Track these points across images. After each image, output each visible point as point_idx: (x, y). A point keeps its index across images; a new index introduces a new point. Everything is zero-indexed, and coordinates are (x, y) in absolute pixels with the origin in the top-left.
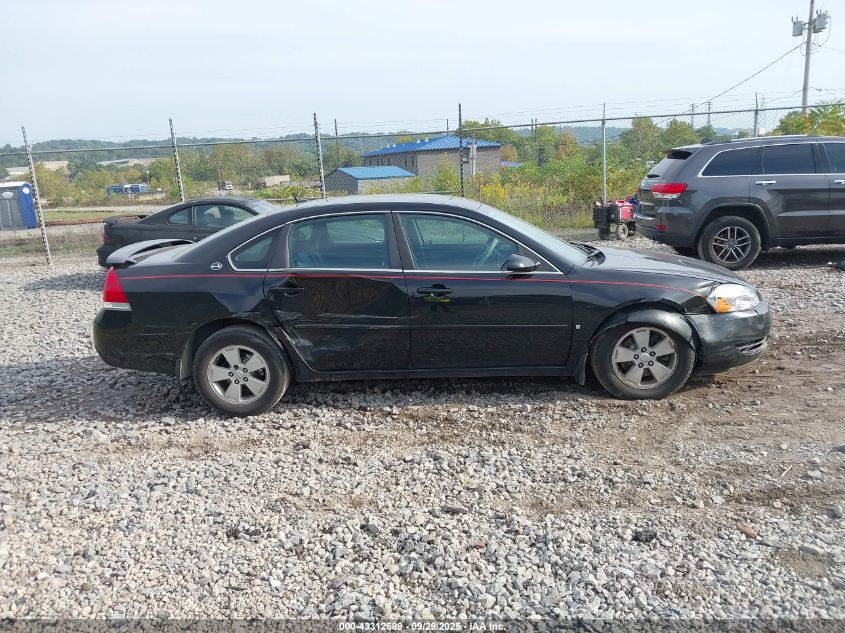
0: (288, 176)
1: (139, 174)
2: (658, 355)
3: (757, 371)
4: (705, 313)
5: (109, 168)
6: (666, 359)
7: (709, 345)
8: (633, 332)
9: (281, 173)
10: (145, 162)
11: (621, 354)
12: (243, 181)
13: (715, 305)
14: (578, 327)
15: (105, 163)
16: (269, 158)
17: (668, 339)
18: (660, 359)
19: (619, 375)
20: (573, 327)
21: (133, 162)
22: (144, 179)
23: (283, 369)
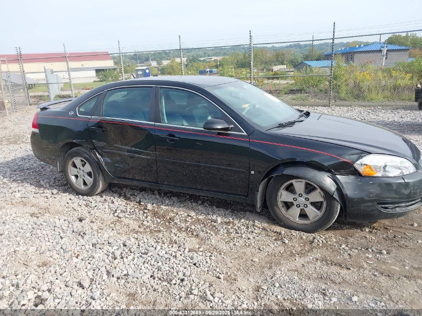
0: (286, 66)
1: (215, 64)
2: (311, 200)
3: (416, 225)
4: (352, 174)
5: (204, 61)
6: (319, 205)
7: (351, 200)
8: (293, 181)
9: (282, 64)
10: (219, 58)
11: (284, 196)
12: (262, 68)
13: (361, 169)
14: (253, 172)
15: (202, 59)
16: (277, 56)
17: (319, 190)
18: (313, 204)
19: (283, 210)
20: (250, 173)
21: (214, 58)
22: (217, 67)
23: (99, 174)
